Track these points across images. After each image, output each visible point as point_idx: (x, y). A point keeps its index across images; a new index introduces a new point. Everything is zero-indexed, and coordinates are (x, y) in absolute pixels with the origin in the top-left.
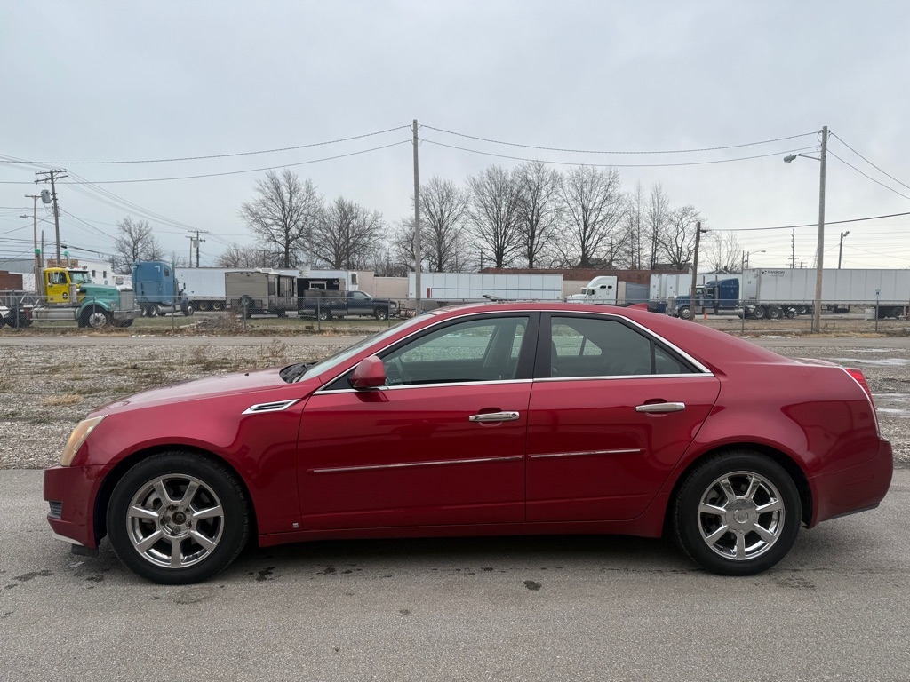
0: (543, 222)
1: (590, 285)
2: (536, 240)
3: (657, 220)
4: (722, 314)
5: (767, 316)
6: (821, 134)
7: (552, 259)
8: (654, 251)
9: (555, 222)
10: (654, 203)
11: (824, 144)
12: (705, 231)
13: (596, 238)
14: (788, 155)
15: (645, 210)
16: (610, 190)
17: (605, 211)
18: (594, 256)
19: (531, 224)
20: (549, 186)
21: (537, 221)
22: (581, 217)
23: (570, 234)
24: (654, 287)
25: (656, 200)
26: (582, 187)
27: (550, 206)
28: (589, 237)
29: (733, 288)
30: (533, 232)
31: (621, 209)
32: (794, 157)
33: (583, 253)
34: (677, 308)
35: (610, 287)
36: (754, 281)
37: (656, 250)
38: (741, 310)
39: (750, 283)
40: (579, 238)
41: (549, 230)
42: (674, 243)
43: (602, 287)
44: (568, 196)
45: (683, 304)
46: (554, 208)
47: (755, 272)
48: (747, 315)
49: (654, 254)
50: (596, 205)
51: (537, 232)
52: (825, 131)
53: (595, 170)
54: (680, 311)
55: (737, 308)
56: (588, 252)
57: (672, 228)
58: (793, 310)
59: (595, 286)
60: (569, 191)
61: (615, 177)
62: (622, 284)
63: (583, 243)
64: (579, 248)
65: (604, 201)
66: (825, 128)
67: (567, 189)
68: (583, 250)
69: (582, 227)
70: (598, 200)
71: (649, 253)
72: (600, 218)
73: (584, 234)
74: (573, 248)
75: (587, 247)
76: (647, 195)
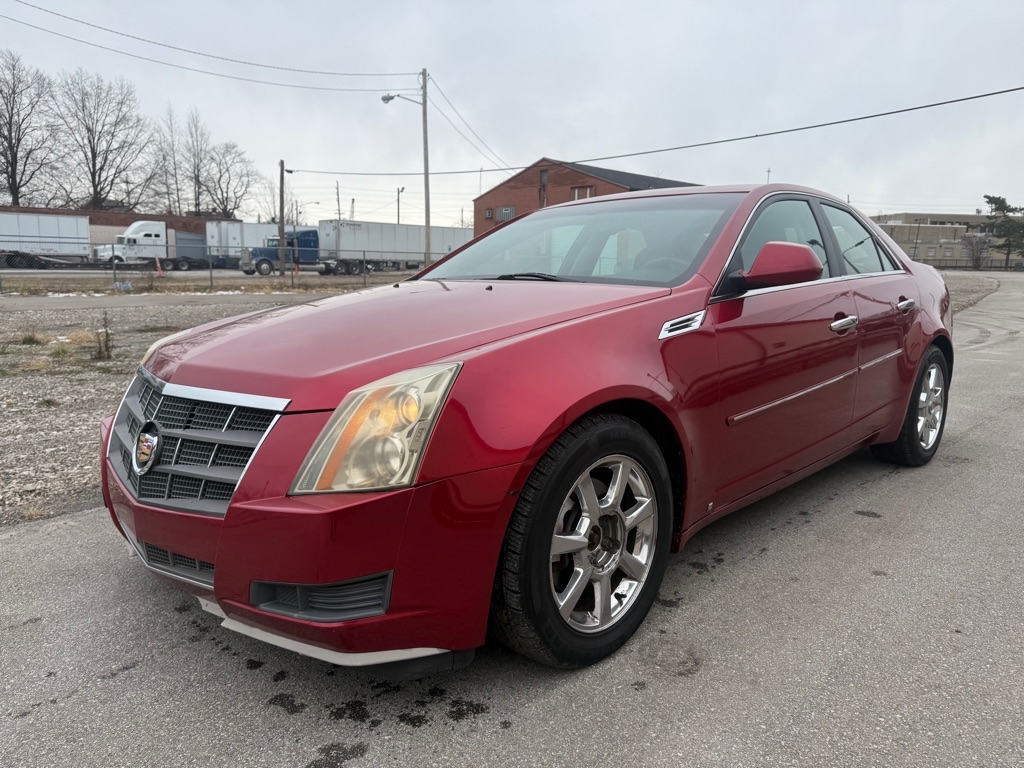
0: (28, 142)
1: (129, 232)
2: (20, 168)
3: (198, 156)
4: (304, 270)
5: (349, 273)
6: (421, 76)
7: (50, 196)
8: (198, 195)
9: (48, 144)
10: (191, 134)
11: (424, 87)
12: (290, 172)
13: (113, 171)
14: (385, 94)
15: (181, 141)
16: (125, 109)
17: (120, 136)
18: (112, 197)
19: (10, 143)
20: (33, 91)
21: (19, 140)
22: (86, 141)
23: (72, 162)
24: (213, 237)
25: (194, 130)
26: (83, 101)
27: (36, 120)
28: (102, 168)
29: (312, 241)
30: (14, 156)
31: (143, 138)
32: (392, 98)
33: (95, 190)
34: (254, 262)
35: (157, 236)
36: (333, 233)
37: (200, 194)
38: (323, 266)
39: (328, 235)
40: (87, 169)
41: (39, 154)
42: (218, 186)
43: (146, 235)
44: (63, 109)
45: (260, 258)
46: (44, 123)
47: (334, 224)
48: (327, 271)
49: (197, 198)
50: (106, 128)
51: (20, 154)
52: (424, 73)
53: (100, 80)
54: (258, 265)
55: (319, 263)
56: (102, 189)
57: (214, 167)
58: (369, 266)
59: (137, 233)
60: (62, 104)
61: (129, 93)
62: (172, 232)
63: (93, 175)
64: (88, 184)
65: (116, 124)
66: (425, 70)
67: (59, 98)
68: (95, 187)
69: (90, 155)
70: (108, 120)
71: (191, 195)
72: (115, 145)
73: (94, 165)
74: (79, 183)
75: (100, 183)
76: (182, 122)
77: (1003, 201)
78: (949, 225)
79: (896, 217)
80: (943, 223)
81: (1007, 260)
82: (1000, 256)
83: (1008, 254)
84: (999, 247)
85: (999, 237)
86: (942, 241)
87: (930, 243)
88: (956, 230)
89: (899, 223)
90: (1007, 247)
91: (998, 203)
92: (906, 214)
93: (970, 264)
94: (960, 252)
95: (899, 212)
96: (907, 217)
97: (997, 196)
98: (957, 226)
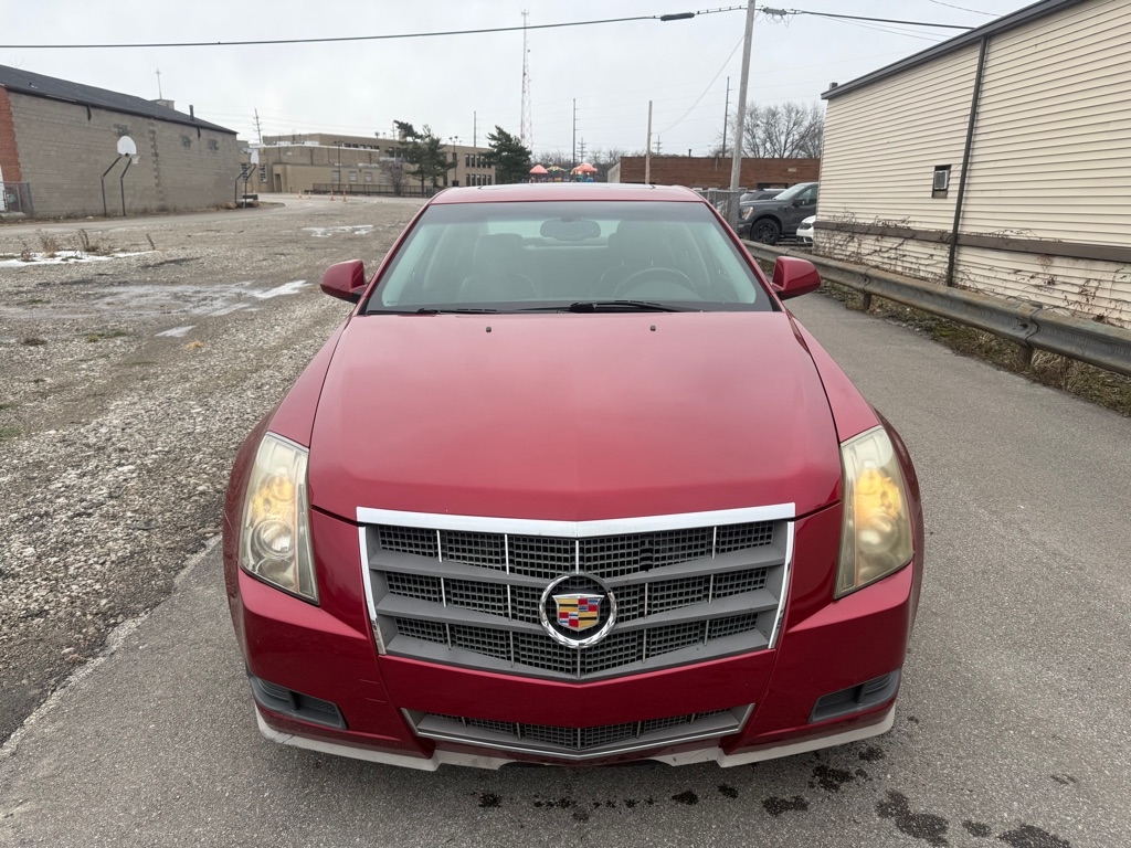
77: (411, 127)
78: (362, 149)
79: (311, 137)
80: (356, 146)
81: (423, 186)
82: (414, 182)
83: (423, 181)
84: (414, 174)
85: (412, 163)
86: (360, 165)
87: (350, 166)
88: (370, 154)
89: (315, 144)
90: (420, 173)
91: (406, 129)
92: (321, 135)
93: (393, 190)
94: (379, 178)
95: (313, 132)
96: (323, 138)
97: (405, 122)
98: (369, 149)
